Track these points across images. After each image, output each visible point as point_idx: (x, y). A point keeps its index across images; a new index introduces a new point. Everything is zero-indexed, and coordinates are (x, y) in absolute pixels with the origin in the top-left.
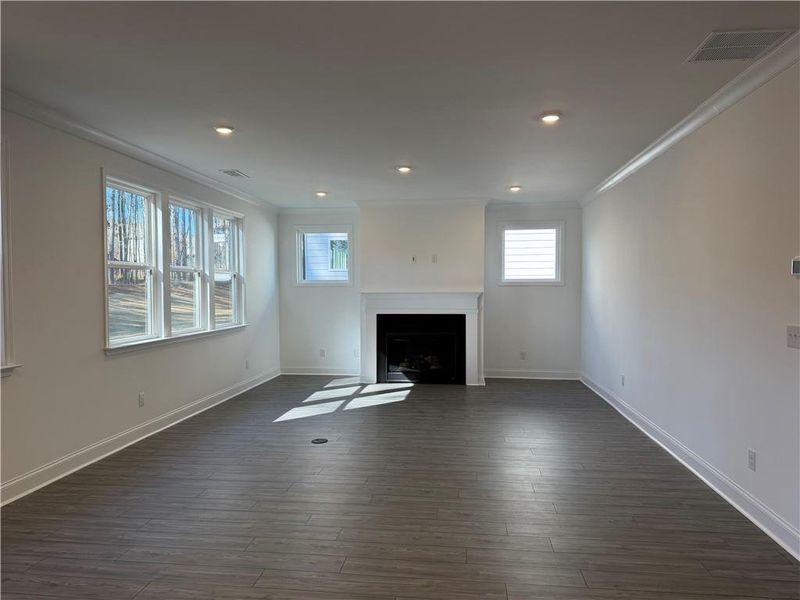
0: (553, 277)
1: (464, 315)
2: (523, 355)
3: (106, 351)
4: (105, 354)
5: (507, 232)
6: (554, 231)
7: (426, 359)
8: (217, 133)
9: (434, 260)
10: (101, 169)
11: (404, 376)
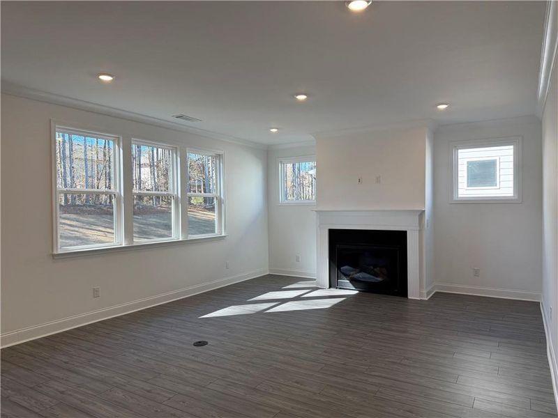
0: (512, 195)
1: (405, 232)
2: (476, 273)
3: (54, 256)
4: (53, 258)
5: (460, 151)
6: (512, 147)
7: (375, 270)
8: (100, 80)
9: (378, 180)
10: (50, 120)
11: (351, 285)
